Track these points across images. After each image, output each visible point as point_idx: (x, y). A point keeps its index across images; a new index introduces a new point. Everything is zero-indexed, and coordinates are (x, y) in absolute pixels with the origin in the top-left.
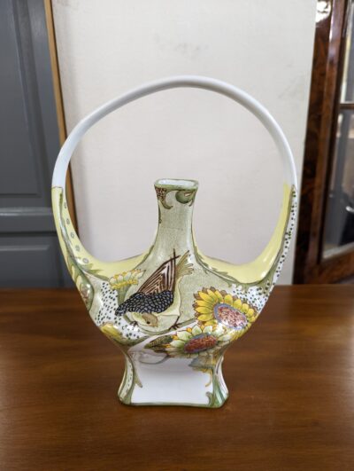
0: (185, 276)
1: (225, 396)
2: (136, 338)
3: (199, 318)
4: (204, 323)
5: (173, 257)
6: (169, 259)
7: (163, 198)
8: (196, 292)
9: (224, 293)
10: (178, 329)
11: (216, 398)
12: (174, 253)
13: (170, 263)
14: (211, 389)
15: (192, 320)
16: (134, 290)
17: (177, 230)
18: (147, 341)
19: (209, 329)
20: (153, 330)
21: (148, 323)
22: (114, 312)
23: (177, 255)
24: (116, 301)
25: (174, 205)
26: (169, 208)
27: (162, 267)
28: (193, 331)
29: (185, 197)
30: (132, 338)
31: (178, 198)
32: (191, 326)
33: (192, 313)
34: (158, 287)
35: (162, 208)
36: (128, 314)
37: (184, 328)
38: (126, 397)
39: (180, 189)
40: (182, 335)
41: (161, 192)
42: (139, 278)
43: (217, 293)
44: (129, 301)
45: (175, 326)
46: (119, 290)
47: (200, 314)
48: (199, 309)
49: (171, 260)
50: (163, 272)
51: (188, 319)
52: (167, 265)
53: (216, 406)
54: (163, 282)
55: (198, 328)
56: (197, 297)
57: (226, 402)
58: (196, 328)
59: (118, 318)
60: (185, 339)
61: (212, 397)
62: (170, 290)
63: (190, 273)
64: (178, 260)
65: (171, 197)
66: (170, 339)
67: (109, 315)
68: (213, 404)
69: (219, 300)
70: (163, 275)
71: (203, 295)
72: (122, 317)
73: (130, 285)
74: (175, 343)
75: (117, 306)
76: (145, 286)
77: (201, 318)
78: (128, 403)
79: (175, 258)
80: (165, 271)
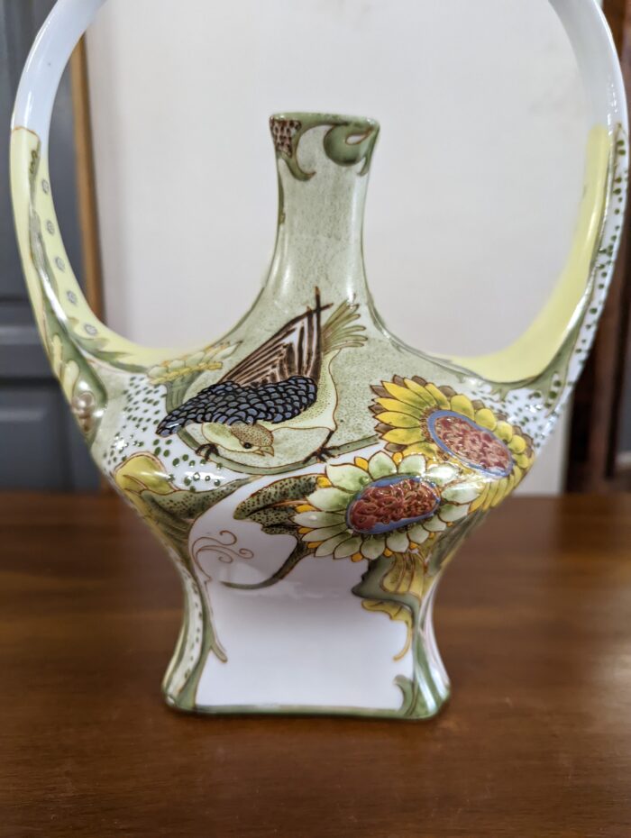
0: (345, 350)
1: (443, 692)
2: (211, 487)
3: (388, 436)
4: (401, 448)
5: (313, 306)
6: (303, 310)
7: (292, 150)
8: (376, 382)
9: (449, 393)
10: (331, 461)
11: (419, 692)
12: (318, 298)
13: (305, 321)
14: (407, 667)
15: (367, 441)
16: (210, 378)
17: (323, 239)
18: (243, 494)
19: (415, 462)
20: (259, 462)
21: (247, 446)
22: (153, 428)
23: (323, 303)
24: (162, 406)
25: (319, 169)
26: (305, 177)
27: (286, 329)
28: (373, 467)
29: (347, 143)
30: (201, 487)
31: (329, 147)
32: (366, 453)
33: (369, 426)
34: (276, 370)
35: (288, 180)
36: (192, 428)
37: (348, 458)
38: (184, 690)
39: (336, 123)
40: (341, 476)
41: (286, 132)
42: (225, 357)
43: (430, 387)
44: (195, 401)
45: (323, 453)
46: (170, 384)
47: (389, 428)
48: (384, 417)
49: (309, 314)
50: (287, 341)
51: (357, 437)
52: (298, 326)
53: (421, 714)
54: (289, 360)
55: (384, 459)
56: (379, 391)
57: (444, 708)
58: (380, 460)
59: (163, 440)
60: (352, 486)
61: (410, 690)
62: (308, 376)
63: (358, 342)
64: (326, 316)
65: (310, 146)
66: (308, 487)
67: (140, 436)
68: (412, 709)
69: (440, 403)
70: (290, 347)
71: (393, 389)
72: (174, 437)
73: (200, 372)
74: (322, 498)
75: (163, 415)
76: (239, 369)
77: (393, 437)
78: (186, 705)
79: (319, 309)
80: (293, 339)
